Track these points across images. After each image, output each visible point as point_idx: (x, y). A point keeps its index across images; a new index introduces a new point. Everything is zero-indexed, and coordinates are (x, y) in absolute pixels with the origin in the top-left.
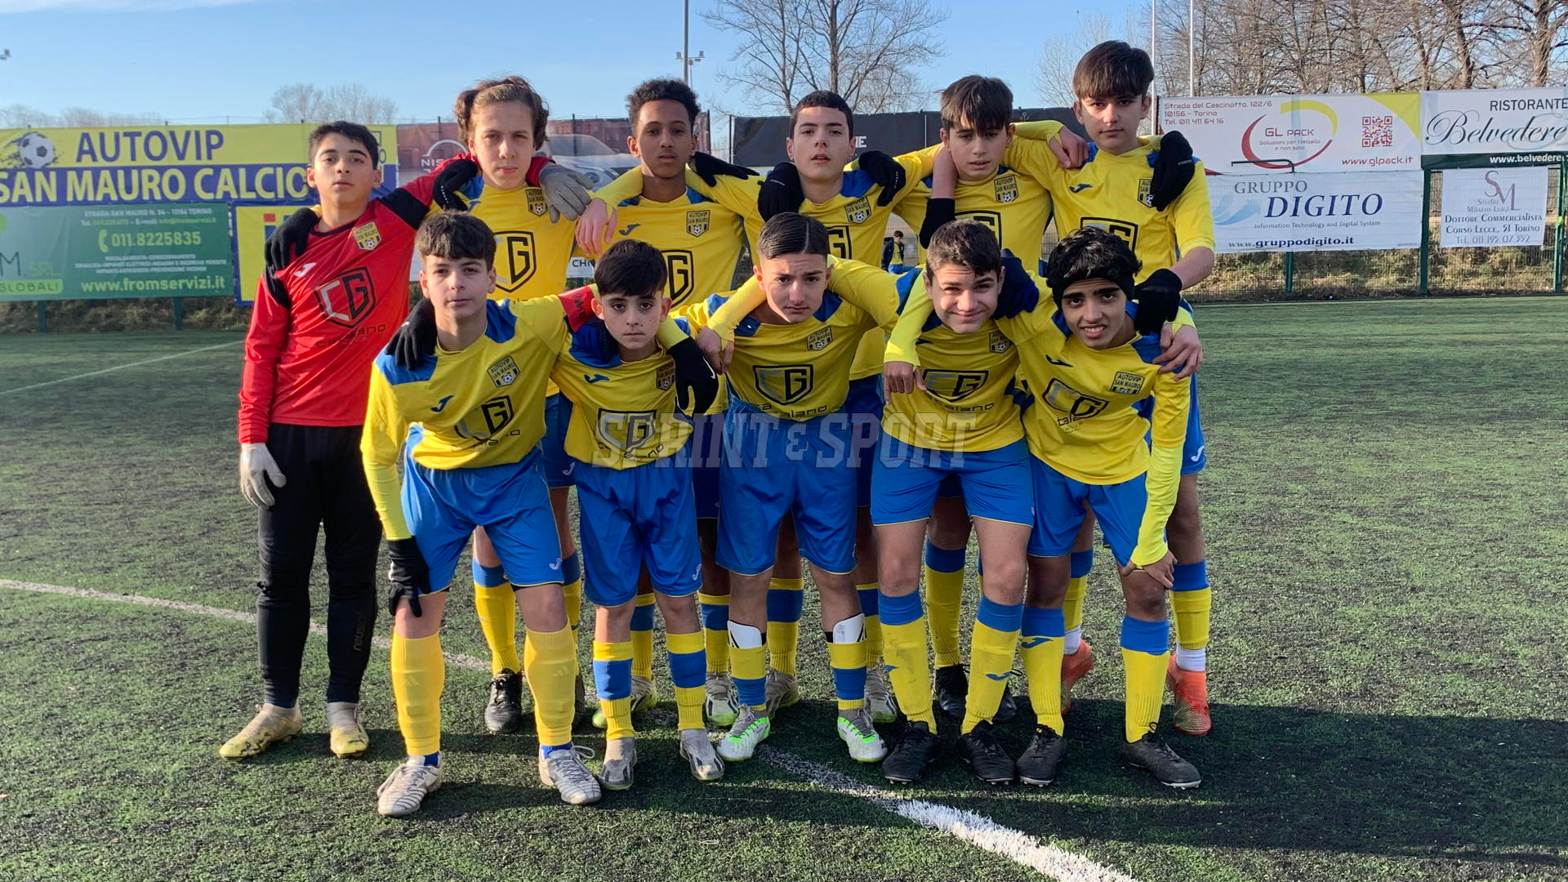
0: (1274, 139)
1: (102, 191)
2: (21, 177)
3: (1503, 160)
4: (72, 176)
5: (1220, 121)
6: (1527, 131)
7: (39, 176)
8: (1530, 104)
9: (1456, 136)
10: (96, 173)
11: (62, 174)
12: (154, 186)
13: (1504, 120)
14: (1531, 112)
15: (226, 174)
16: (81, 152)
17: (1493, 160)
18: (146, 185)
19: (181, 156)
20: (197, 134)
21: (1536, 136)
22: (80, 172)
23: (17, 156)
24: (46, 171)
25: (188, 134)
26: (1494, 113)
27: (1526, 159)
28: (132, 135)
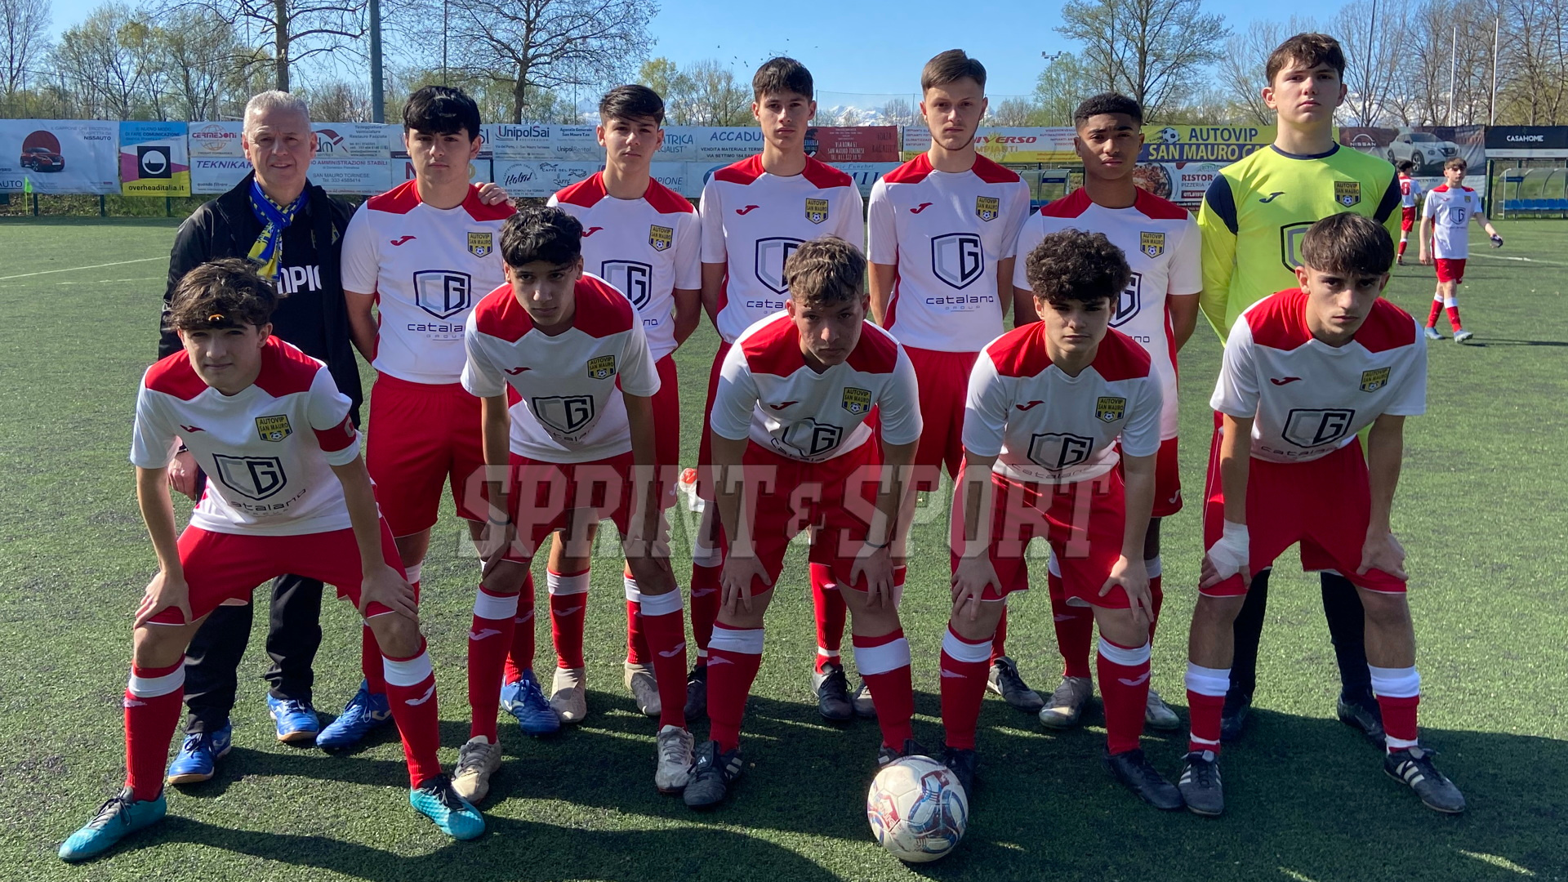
1: (1200, 154)
2: (1163, 147)
4: (1186, 147)
7: (1171, 147)
10: (1198, 146)
11: (1182, 146)
12: (1224, 153)
16: (1191, 137)
18: (1221, 152)
19: (1238, 140)
22: (1190, 145)
23: (1162, 138)
24: (1174, 144)
25: (1241, 130)
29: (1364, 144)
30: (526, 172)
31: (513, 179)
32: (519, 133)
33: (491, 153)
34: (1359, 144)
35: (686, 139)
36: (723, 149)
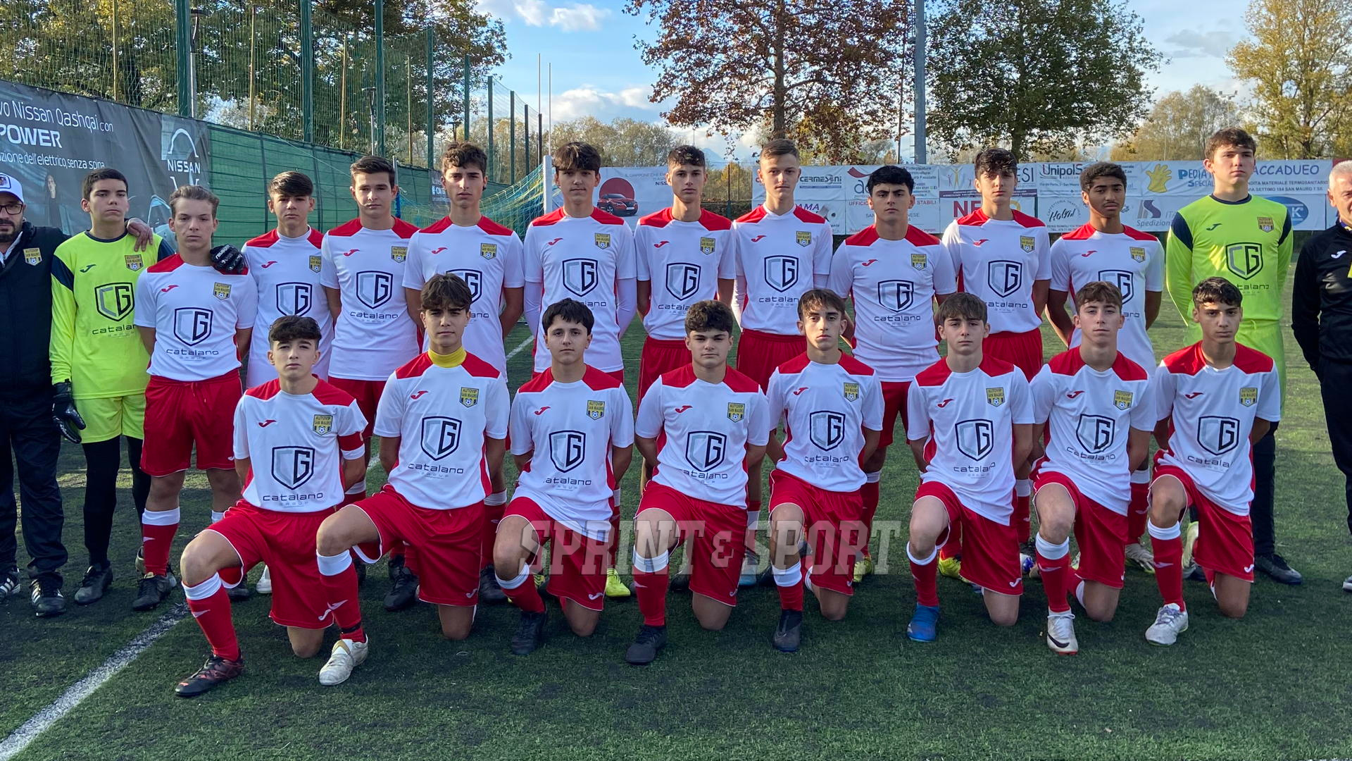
30: (1070, 208)
31: (1057, 215)
32: (1063, 172)
33: (1035, 191)
36: (1264, 183)
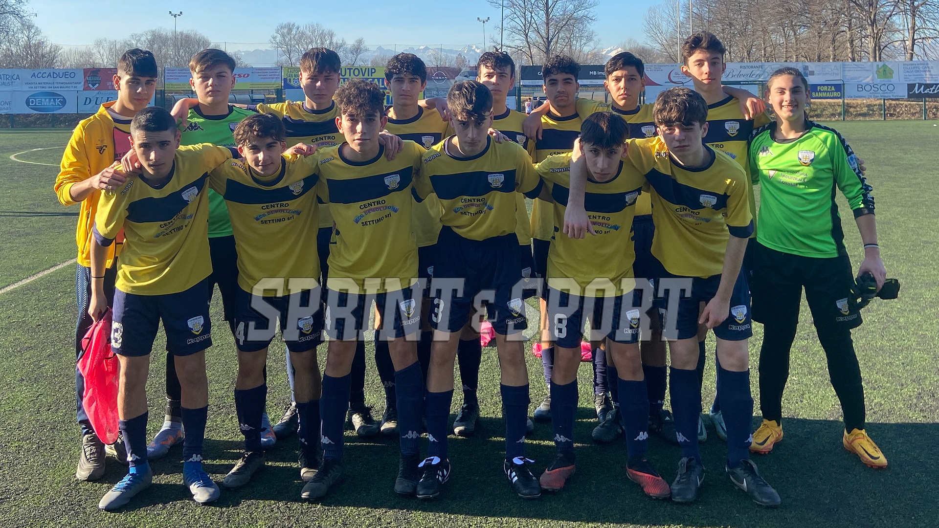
0: (678, 75)
3: (744, 83)
5: (662, 70)
6: (751, 75)
8: (752, 67)
9: (730, 76)
13: (744, 71)
14: (752, 69)
15: (376, 80)
17: (742, 83)
19: (364, 75)
20: (369, 69)
21: (754, 76)
25: (366, 69)
26: (741, 69)
27: (751, 82)
28: (350, 69)
29: (440, 78)
34: (437, 78)
35: (15, 77)
36: (39, 83)
